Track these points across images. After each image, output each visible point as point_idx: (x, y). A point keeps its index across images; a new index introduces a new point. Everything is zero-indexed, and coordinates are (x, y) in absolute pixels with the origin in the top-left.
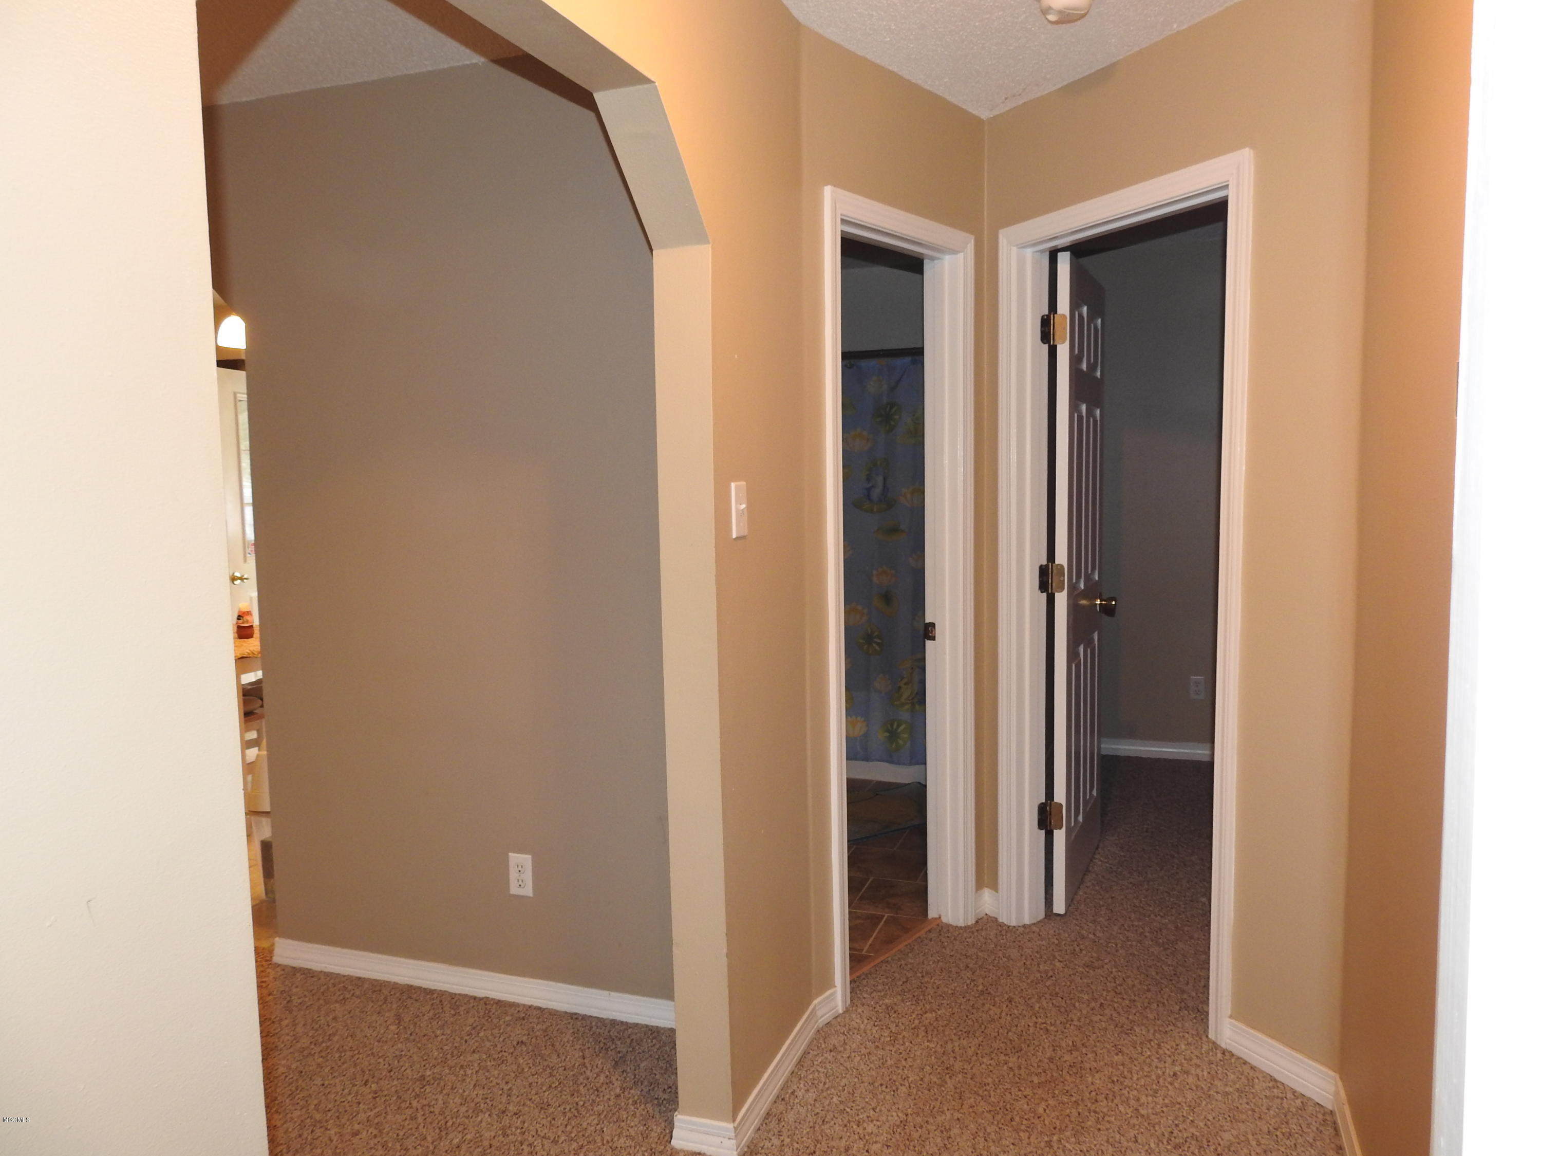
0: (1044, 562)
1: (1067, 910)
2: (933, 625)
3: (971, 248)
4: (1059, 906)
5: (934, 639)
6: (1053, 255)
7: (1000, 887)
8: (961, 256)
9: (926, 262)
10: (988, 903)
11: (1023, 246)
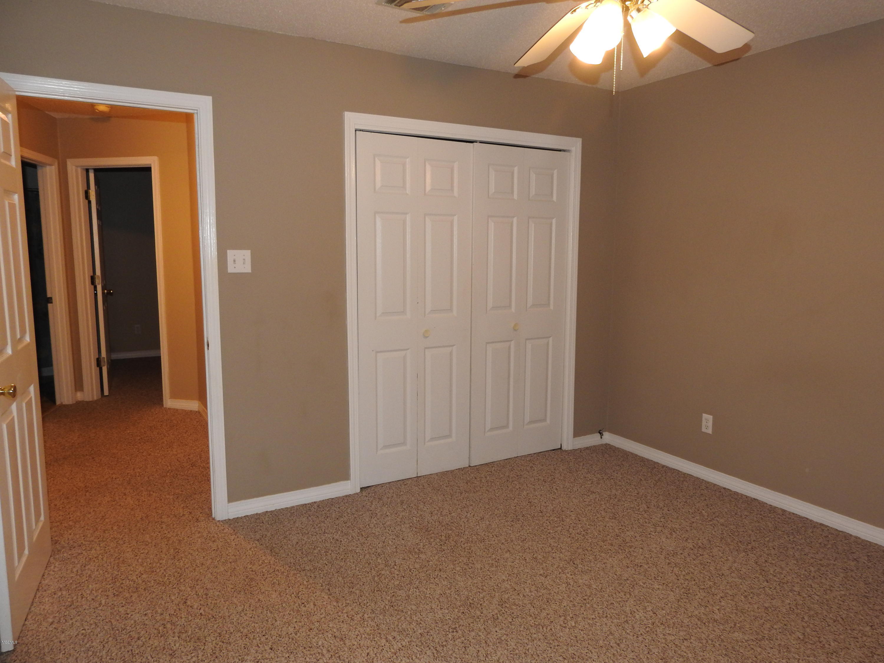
0: (92, 275)
1: (109, 393)
2: (51, 298)
3: (56, 164)
4: (106, 393)
5: (52, 303)
6: (87, 171)
7: (84, 390)
8: (53, 167)
9: (37, 167)
10: (79, 396)
11: (77, 167)
